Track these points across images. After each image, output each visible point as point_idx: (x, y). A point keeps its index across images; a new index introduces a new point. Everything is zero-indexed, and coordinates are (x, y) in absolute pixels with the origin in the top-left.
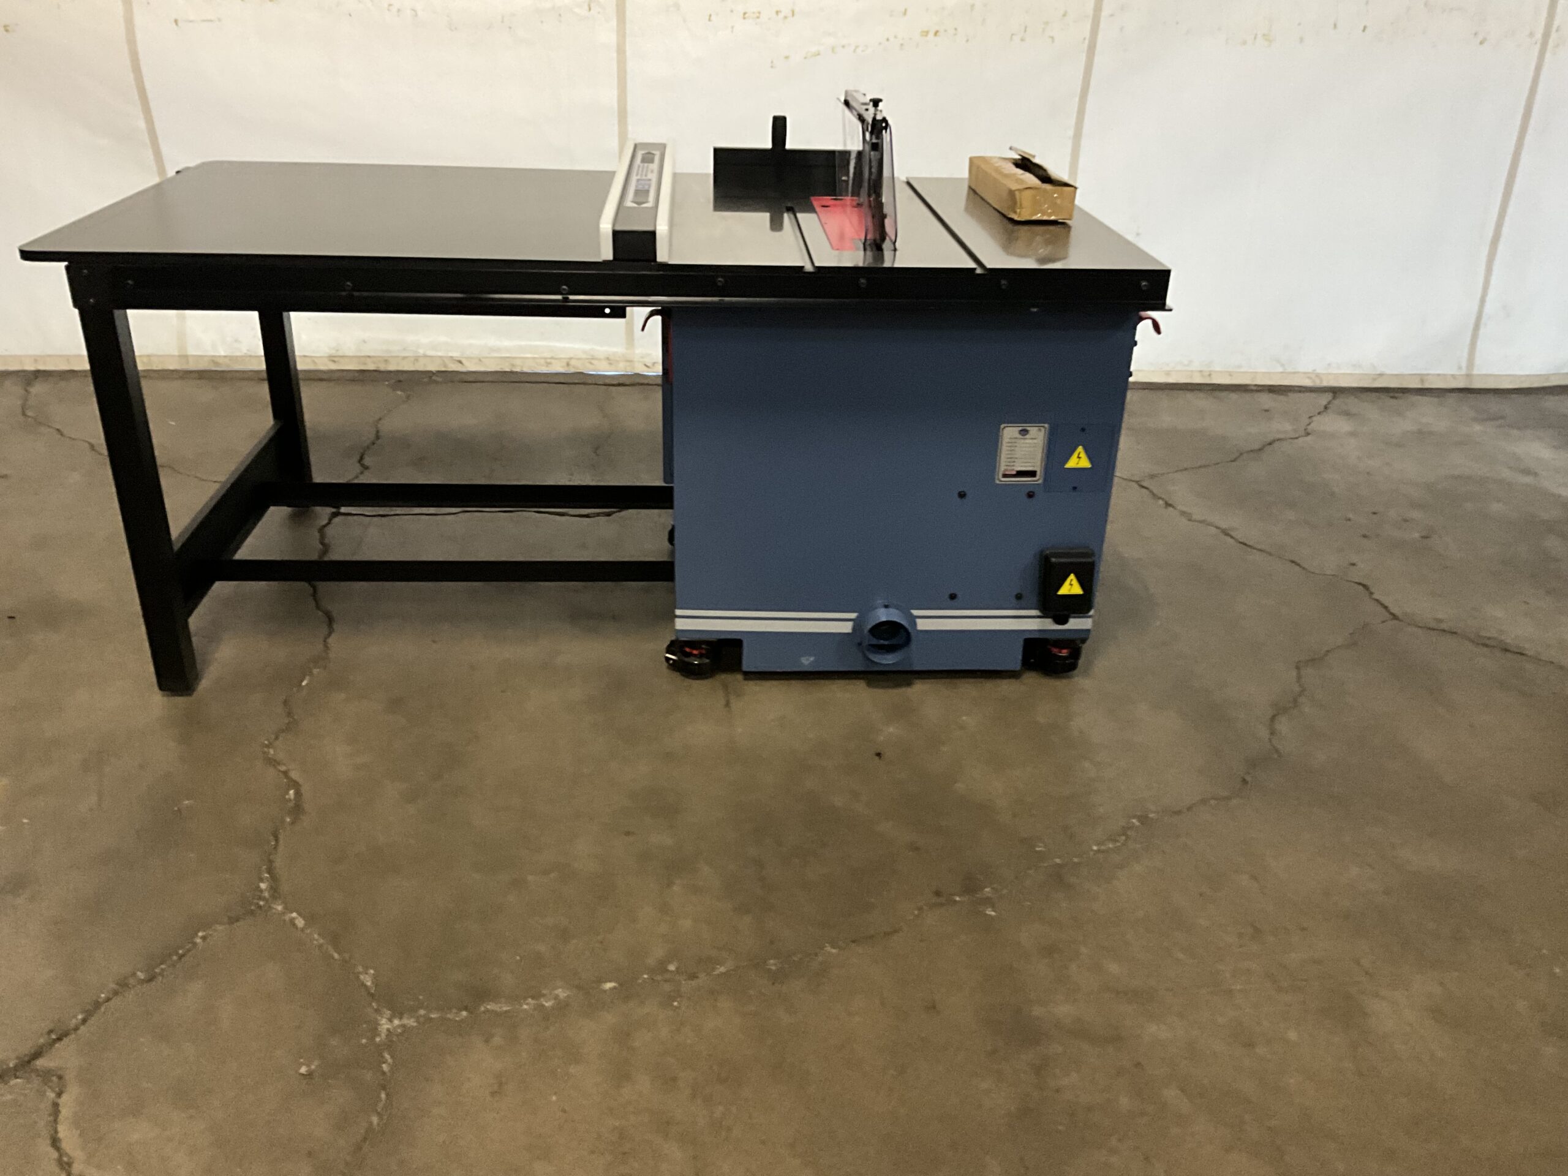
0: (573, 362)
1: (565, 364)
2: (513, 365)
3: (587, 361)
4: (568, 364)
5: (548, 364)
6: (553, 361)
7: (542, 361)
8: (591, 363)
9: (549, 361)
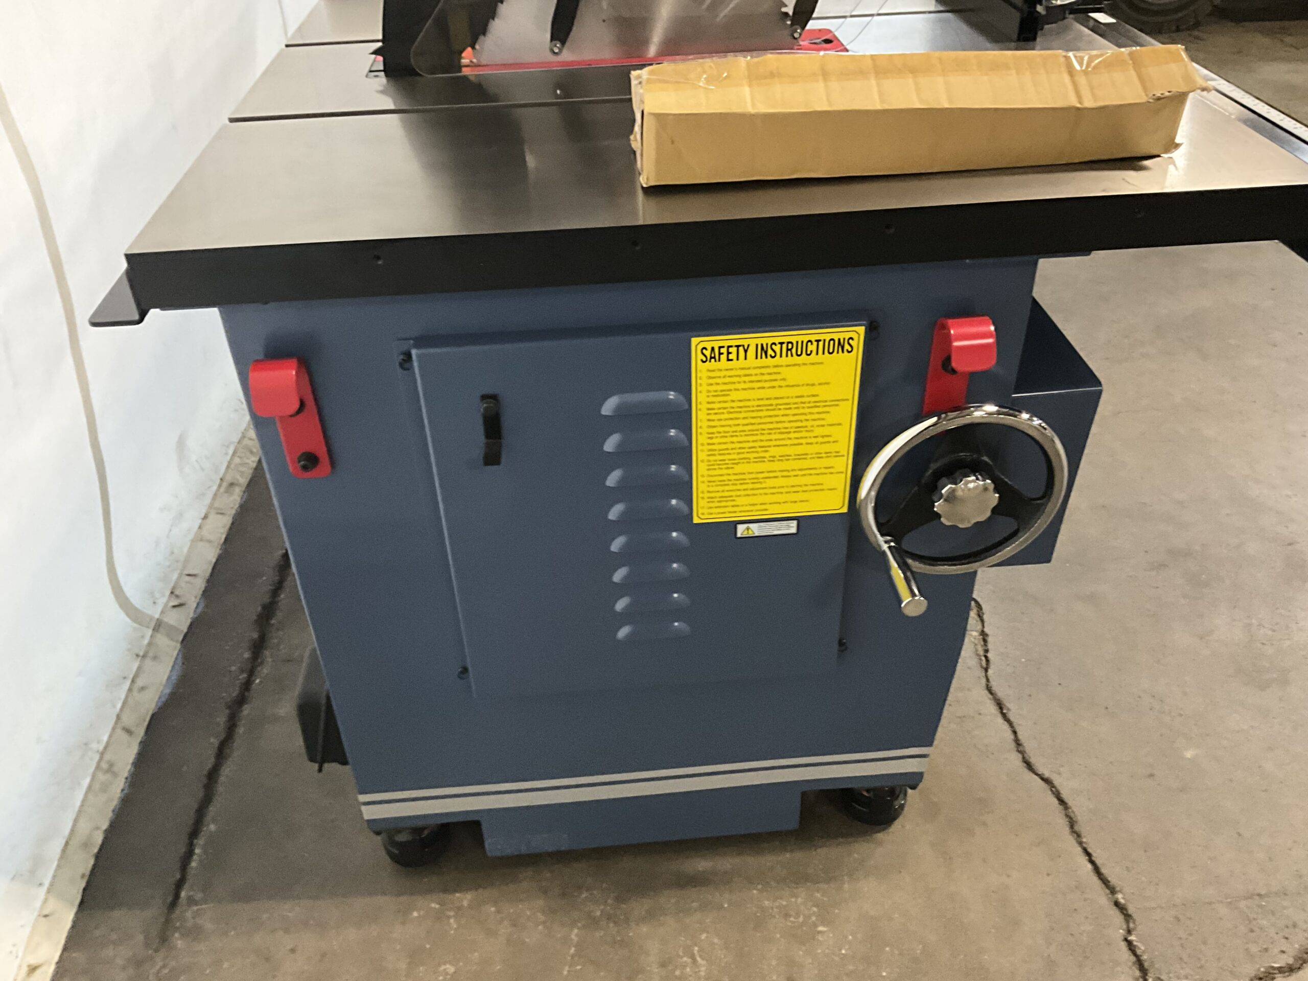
0: (128, 719)
1: (125, 737)
2: (86, 845)
3: (135, 693)
4: (129, 732)
5: (111, 769)
6: (107, 757)
7: (101, 777)
8: (143, 689)
9: (104, 766)
